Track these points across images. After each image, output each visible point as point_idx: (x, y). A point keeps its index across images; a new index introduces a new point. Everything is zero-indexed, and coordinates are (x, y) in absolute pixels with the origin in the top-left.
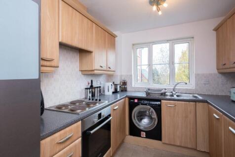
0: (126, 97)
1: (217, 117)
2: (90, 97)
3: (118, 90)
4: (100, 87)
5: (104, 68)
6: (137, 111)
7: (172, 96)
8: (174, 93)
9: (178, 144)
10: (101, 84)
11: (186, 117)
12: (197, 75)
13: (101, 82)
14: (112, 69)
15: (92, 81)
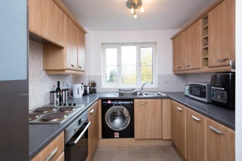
0: (99, 99)
1: (181, 109)
2: (57, 102)
3: (88, 92)
4: (68, 89)
5: (75, 67)
6: (110, 113)
7: (141, 94)
8: (142, 92)
9: (148, 137)
10: (68, 86)
11: (155, 112)
12: (159, 76)
13: (67, 84)
14: (83, 69)
15: (59, 83)
